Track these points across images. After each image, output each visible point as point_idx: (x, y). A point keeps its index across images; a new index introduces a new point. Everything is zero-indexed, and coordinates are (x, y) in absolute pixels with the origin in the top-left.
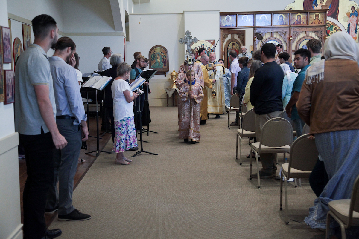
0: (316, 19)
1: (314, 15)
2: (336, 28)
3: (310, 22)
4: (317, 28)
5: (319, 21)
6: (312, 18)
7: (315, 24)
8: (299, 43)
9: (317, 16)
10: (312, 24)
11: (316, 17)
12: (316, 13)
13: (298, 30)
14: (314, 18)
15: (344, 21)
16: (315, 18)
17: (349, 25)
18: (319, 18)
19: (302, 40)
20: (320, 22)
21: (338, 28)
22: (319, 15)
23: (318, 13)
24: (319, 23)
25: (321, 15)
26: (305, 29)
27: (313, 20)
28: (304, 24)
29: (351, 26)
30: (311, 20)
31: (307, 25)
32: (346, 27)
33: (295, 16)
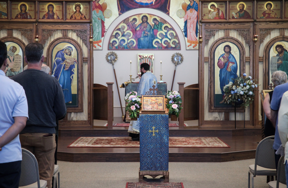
0: (77, 12)
1: (74, 6)
2: (167, 27)
3: (69, 17)
4: (79, 26)
5: (81, 15)
6: (71, 11)
7: (75, 19)
8: (53, 48)
9: (78, 7)
10: (71, 19)
11: (77, 9)
12: (77, 3)
13: (50, 27)
14: (73, 10)
15: (178, 16)
16: (75, 11)
17: (186, 22)
18: (81, 10)
19: (56, 42)
20: (83, 16)
21: (169, 27)
22: (82, 6)
23: (79, 3)
24: (81, 19)
25: (85, 6)
26: (61, 26)
27: (72, 14)
28: (59, 19)
29: (188, 25)
30: (69, 14)
31: (62, 21)
32: (182, 25)
33: (45, 6)
